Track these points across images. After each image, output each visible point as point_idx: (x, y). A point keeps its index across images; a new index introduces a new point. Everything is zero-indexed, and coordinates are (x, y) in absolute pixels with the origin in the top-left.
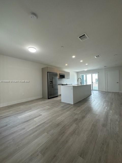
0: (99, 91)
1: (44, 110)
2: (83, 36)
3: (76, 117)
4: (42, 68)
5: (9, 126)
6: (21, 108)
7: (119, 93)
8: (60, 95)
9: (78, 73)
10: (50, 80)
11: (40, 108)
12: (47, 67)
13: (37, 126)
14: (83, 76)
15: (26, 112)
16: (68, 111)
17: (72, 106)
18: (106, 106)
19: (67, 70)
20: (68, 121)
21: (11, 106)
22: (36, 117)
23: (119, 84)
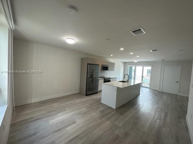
0: (150, 89)
1: (80, 114)
2: (137, 30)
3: (117, 132)
4: (82, 58)
5: (38, 135)
6: (54, 107)
7: (177, 95)
8: (101, 91)
9: (125, 63)
10: (90, 74)
11: (75, 110)
12: (88, 58)
13: (70, 141)
14: (131, 68)
15: (59, 114)
16: (107, 120)
17: (114, 112)
18: (158, 119)
19: (111, 60)
20: (107, 139)
21: (43, 103)
22: (69, 125)
23: (179, 84)
